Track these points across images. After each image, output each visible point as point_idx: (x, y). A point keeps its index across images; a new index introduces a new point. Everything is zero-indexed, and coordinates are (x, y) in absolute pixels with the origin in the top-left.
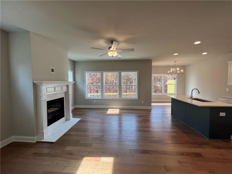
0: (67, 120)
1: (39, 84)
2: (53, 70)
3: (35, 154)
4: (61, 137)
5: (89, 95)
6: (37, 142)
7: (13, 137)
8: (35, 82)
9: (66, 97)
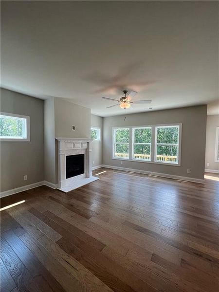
0: (87, 177)
1: (59, 140)
2: (74, 128)
3: (50, 197)
4: (73, 190)
5: (116, 155)
6: (56, 189)
7: (45, 181)
8: (56, 138)
9: (86, 154)
